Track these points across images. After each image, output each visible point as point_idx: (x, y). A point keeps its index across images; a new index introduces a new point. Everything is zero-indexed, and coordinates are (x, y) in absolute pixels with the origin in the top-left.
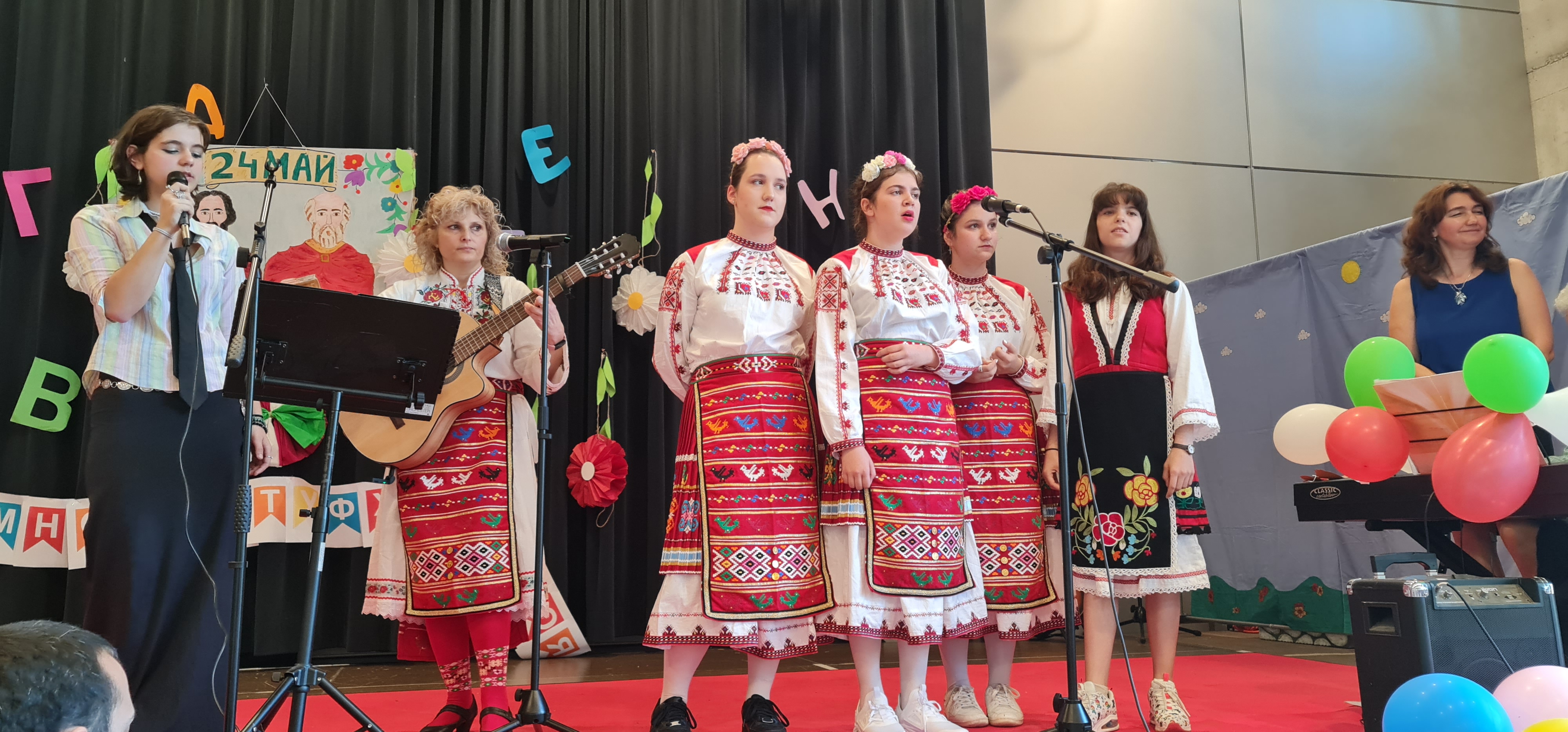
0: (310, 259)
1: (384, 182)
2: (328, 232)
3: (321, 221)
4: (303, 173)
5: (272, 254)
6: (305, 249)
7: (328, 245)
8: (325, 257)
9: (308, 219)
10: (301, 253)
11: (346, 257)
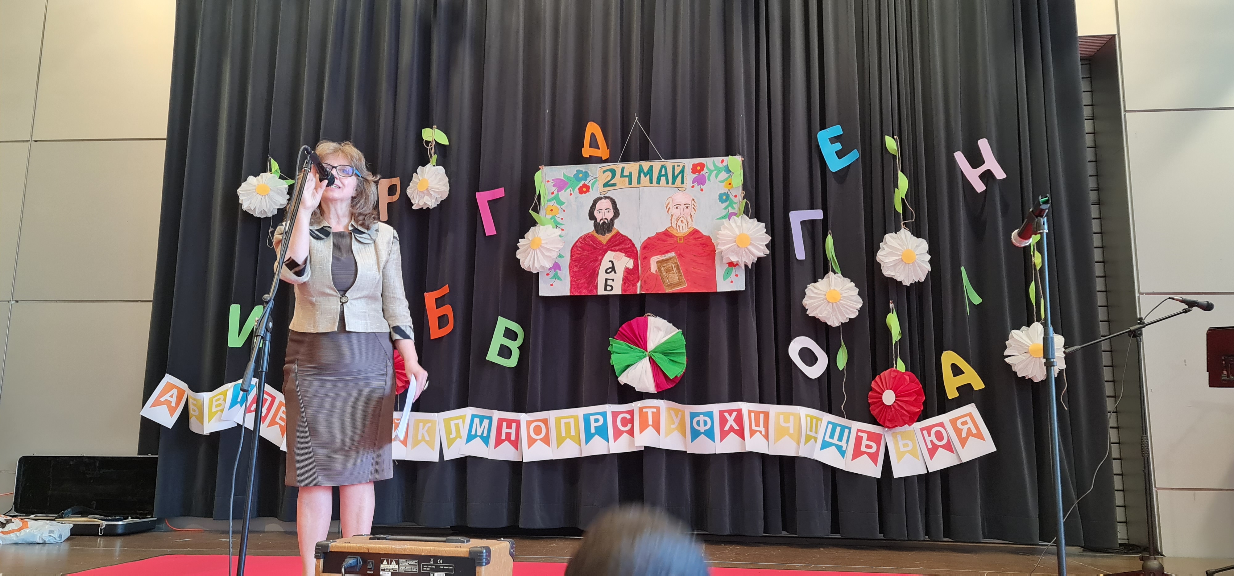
0: (670, 241)
1: (720, 182)
2: (682, 221)
3: (677, 213)
4: (663, 179)
5: (644, 238)
6: (667, 234)
7: (683, 230)
8: (680, 239)
9: (668, 212)
10: (664, 237)
11: (695, 238)
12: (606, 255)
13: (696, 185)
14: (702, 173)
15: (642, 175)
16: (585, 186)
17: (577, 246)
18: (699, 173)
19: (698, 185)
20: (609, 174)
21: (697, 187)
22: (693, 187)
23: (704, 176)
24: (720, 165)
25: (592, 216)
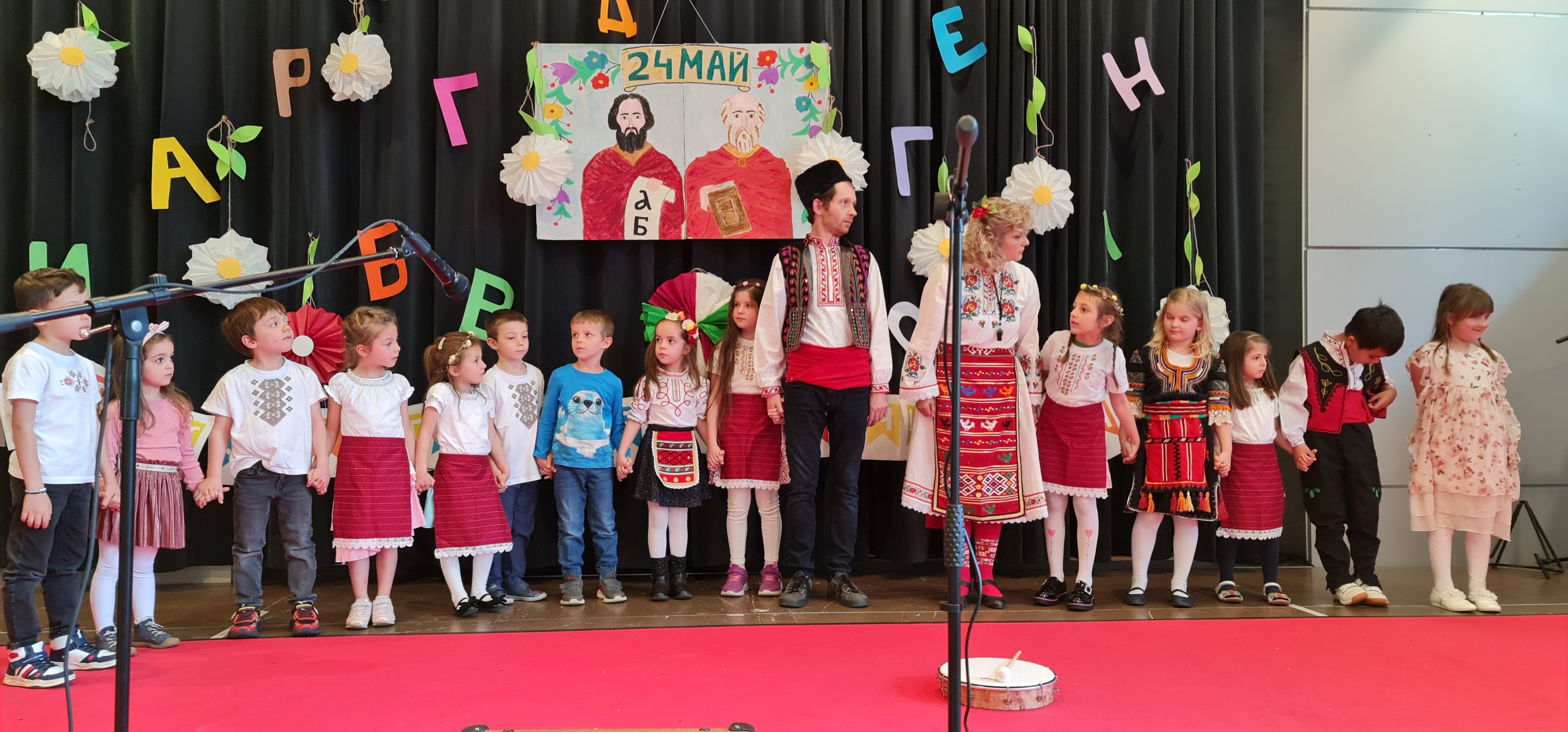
0: (728, 164)
1: (798, 80)
2: (744, 136)
3: (737, 123)
4: (717, 72)
5: (690, 160)
6: (722, 154)
7: (744, 150)
8: (742, 163)
9: (724, 121)
10: (718, 159)
11: (762, 162)
12: (635, 182)
13: (764, 82)
14: (772, 65)
15: (687, 65)
16: (601, 76)
17: (592, 168)
18: (769, 66)
19: (767, 84)
20: (637, 60)
21: (766, 87)
22: (760, 86)
23: (775, 71)
24: (799, 56)
25: (613, 123)
